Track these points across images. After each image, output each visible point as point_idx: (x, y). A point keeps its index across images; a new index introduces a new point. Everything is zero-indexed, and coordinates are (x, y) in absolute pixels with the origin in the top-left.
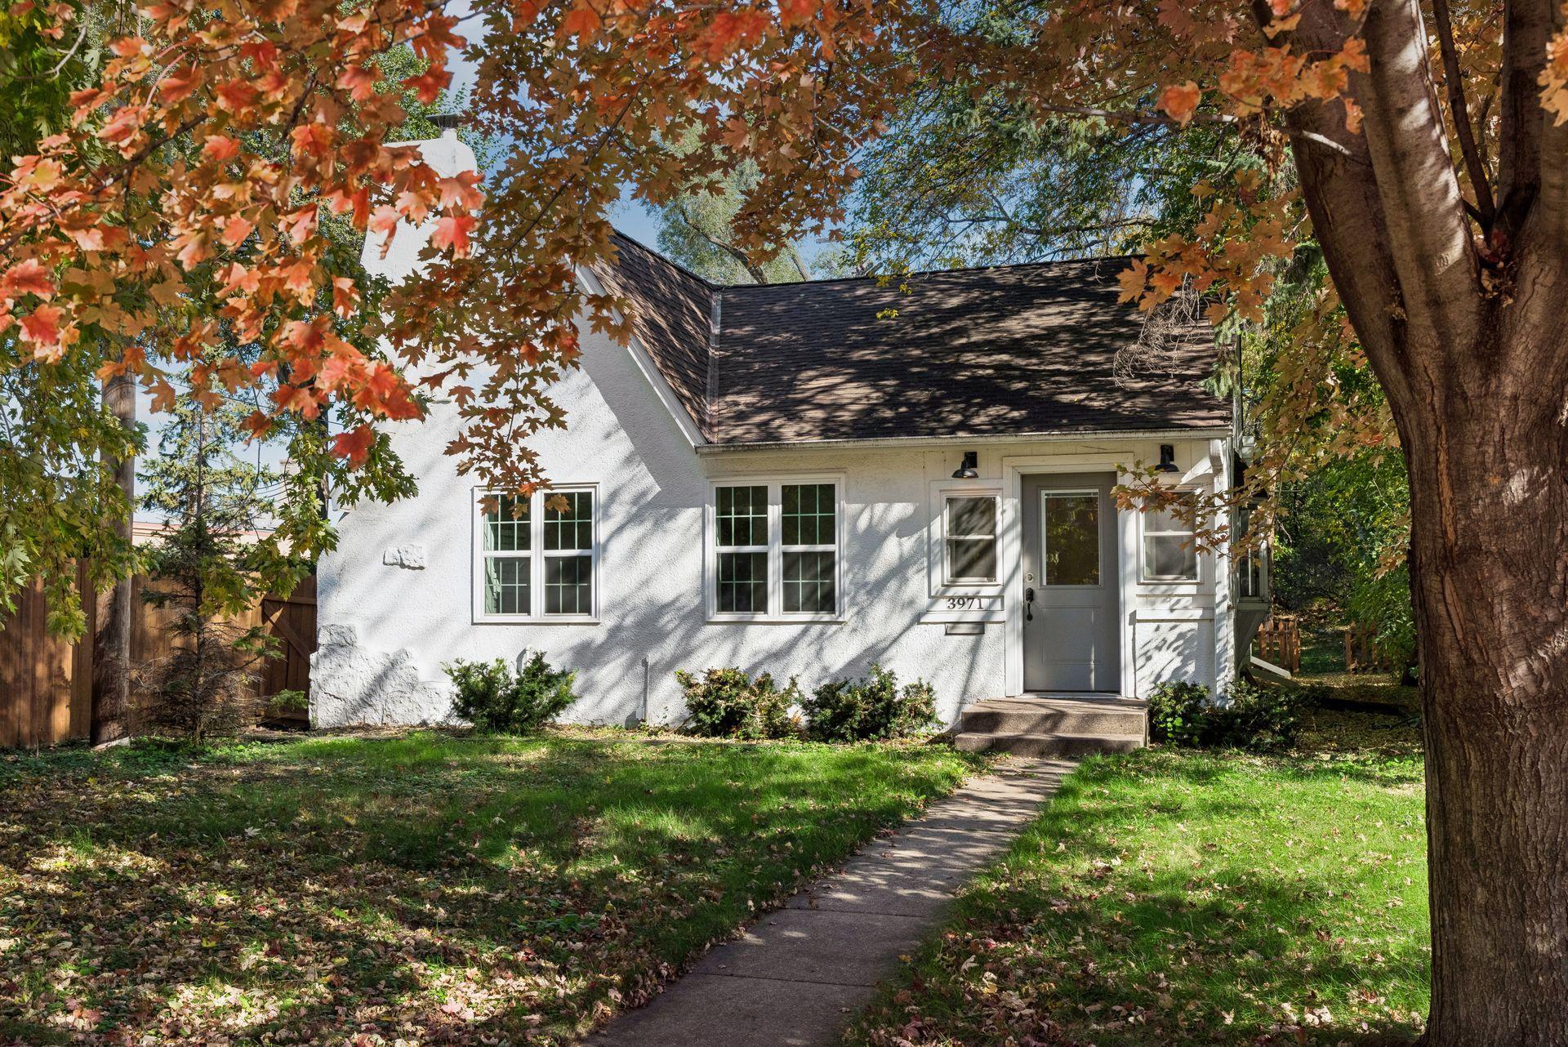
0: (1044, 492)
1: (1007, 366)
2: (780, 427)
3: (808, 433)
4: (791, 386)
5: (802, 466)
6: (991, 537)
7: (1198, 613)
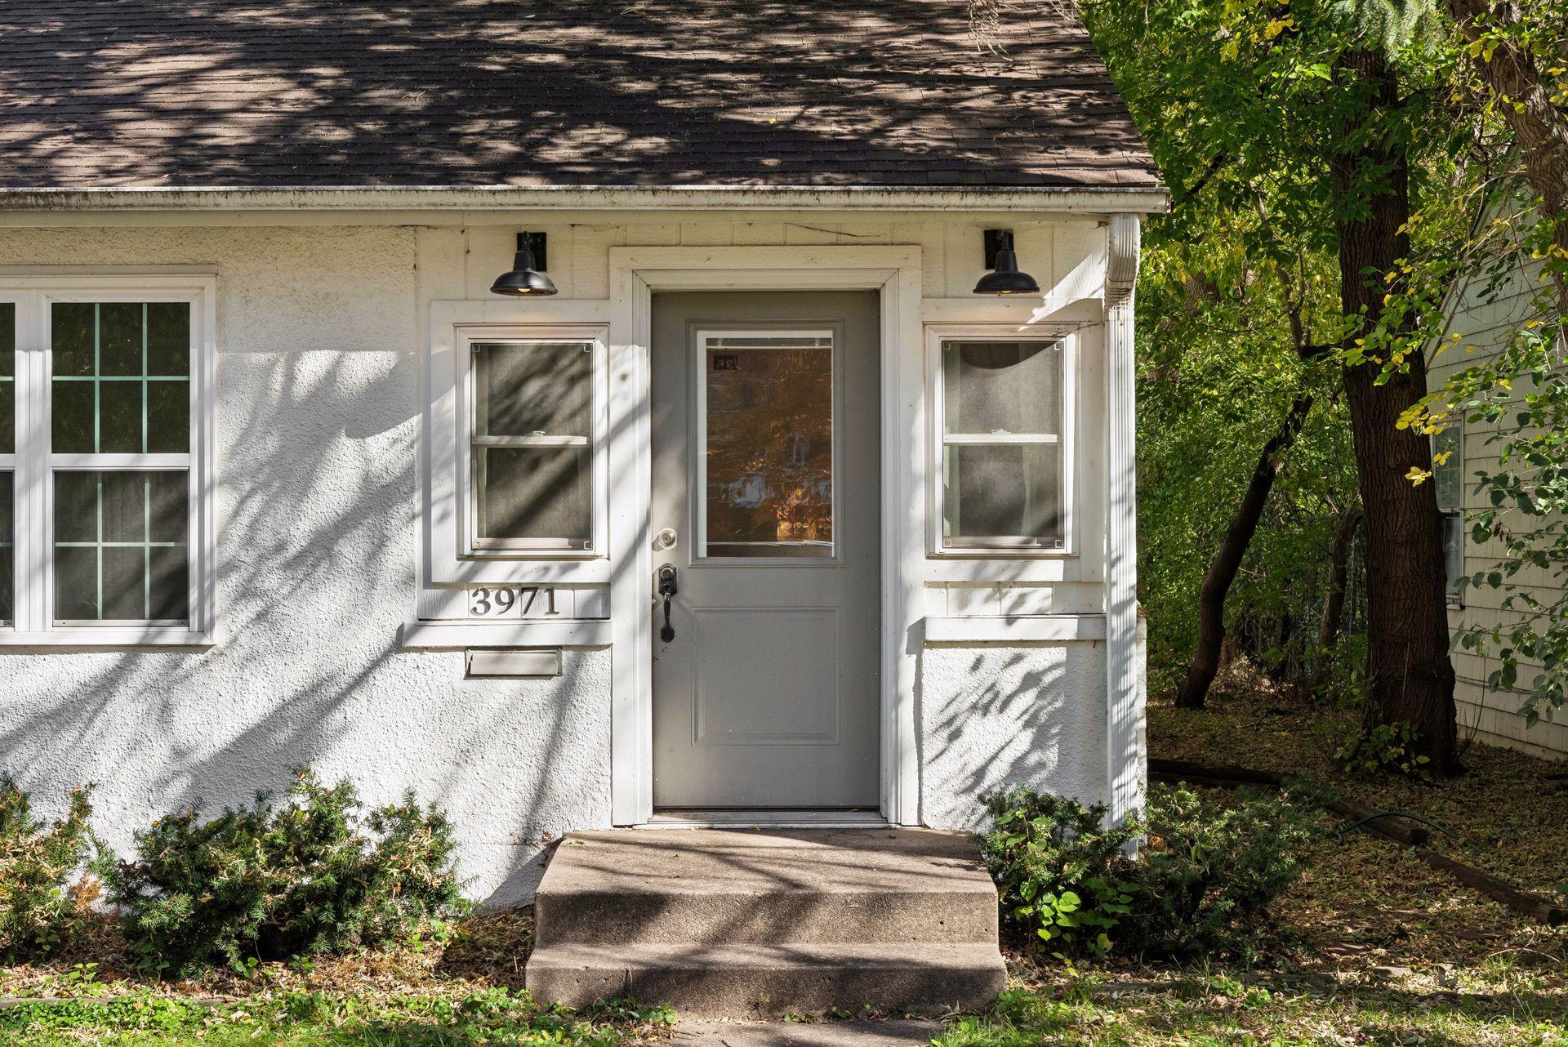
0: (702, 336)
1: (592, 49)
2: (56, 154)
3: (130, 170)
4: (83, 73)
5: (108, 254)
6: (581, 441)
7: (1068, 628)
